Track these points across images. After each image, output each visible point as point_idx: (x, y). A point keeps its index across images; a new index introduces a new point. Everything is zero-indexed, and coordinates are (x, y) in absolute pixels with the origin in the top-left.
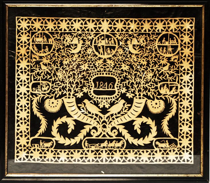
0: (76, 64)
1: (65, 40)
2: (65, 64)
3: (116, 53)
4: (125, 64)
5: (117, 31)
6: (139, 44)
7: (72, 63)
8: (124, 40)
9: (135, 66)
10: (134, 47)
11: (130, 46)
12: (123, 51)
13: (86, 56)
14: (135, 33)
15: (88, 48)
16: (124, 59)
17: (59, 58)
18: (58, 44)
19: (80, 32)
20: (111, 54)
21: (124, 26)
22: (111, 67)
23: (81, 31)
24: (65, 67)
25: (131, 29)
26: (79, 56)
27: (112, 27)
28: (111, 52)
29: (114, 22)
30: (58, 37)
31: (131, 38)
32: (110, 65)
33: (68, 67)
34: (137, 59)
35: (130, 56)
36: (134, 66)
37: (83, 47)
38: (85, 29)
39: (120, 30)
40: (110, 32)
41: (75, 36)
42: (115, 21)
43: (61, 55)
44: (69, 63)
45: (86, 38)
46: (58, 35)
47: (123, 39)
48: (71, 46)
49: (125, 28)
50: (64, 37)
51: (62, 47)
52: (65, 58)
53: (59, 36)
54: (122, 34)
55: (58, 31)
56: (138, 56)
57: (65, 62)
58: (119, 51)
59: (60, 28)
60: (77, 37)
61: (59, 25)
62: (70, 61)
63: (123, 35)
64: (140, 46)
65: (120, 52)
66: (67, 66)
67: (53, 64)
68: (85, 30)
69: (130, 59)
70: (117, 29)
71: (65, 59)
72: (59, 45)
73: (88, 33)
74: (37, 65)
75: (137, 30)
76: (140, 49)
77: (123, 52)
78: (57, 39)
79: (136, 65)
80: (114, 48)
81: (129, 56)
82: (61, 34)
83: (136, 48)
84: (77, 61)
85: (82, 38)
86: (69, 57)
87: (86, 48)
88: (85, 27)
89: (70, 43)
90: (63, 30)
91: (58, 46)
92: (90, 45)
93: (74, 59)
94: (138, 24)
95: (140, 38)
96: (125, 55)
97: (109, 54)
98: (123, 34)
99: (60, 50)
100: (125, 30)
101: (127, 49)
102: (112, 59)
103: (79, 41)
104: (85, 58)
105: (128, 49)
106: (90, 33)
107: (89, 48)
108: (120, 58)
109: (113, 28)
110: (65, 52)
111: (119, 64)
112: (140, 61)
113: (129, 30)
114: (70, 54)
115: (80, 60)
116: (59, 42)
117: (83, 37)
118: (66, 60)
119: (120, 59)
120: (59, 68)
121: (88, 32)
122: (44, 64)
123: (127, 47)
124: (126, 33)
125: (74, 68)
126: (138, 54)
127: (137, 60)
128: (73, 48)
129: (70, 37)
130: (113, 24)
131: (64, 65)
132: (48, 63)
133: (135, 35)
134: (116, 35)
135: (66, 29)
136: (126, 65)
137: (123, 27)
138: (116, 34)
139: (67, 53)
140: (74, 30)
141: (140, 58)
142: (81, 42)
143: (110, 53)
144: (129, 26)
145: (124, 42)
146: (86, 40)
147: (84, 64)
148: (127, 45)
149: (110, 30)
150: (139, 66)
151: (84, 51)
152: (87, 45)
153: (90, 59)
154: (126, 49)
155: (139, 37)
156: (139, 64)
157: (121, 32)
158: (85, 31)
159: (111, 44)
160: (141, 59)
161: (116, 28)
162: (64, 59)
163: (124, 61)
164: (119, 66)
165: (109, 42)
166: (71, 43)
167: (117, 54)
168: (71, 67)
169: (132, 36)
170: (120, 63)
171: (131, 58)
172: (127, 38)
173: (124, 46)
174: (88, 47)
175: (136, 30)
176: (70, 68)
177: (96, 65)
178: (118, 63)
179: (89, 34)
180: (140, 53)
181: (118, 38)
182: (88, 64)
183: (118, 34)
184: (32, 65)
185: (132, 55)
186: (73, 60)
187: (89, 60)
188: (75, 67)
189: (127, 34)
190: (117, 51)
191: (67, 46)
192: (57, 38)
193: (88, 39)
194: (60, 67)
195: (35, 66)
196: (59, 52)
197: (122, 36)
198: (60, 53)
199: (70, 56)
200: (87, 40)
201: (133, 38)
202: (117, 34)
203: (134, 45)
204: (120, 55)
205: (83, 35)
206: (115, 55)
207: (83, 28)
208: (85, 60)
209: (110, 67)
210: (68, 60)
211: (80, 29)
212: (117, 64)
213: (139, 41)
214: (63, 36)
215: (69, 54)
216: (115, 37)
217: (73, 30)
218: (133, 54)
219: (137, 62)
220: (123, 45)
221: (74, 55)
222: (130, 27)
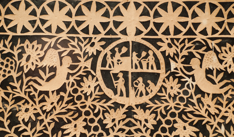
0: (53, 119)
1: (25, 56)
2: (23, 120)
3: (160, 91)
4: (186, 121)
5: (164, 33)
6: (222, 67)
7: (43, 117)
8: (182, 57)
9: (212, 126)
10: (209, 76)
11: (199, 74)
12: (180, 85)
13: (79, 98)
14: (212, 39)
15: (85, 78)
16: (182, 107)
17: (7, 102)
18: (7, 66)
19: (64, 36)
20: (147, 94)
21: (183, 19)
22: (148, 129)
23: (68, 33)
24: (23, 127)
25: (200, 28)
26: (62, 98)
27: (149, 22)
28: (147, 88)
29: (156, 10)
30: (6, 47)
31: (201, 51)
32: (143, 122)
33: (31, 129)
34: (218, 109)
35: (199, 100)
36: (208, 127)
37: (73, 75)
38: (78, 26)
39: (172, 30)
40: (146, 35)
41: (52, 46)
42: (159, 6)
43: (14, 94)
44: (34, 118)
45: (81, 50)
46: (7, 43)
47: (181, 55)
48: (41, 72)
49: (184, 24)
50: (22, 48)
51: (15, 75)
52: (24, 104)
53: (9, 46)
54: (175, 41)
55: (6, 32)
56: (220, 99)
57: (22, 116)
58: (168, 85)
59: (11, 25)
60: (57, 48)
61: (8, 17)
62: (35, 112)
63: (180, 44)
64: (226, 72)
65: (172, 88)
68: (79, 29)
69: (197, 107)
70: (163, 29)
71: (23, 108)
72: (8, 69)
73: (85, 39)
75: (217, 31)
76: (225, 81)
77: (180, 88)
78: (4, 53)
79: (216, 125)
80: (155, 77)
81: (195, 101)
82: (14, 40)
83: (214, 78)
84: (55, 112)
85: (69, 50)
86: (35, 102)
87: (79, 79)
88: (79, 23)
89: (37, 63)
90: (19, 29)
91: (5, 71)
92: (89, 69)
93: (48, 108)
94: (220, 14)
95: (226, 52)
96: (185, 97)
97: (141, 95)
98: (180, 41)
99: (11, 83)
100: (184, 31)
101: (190, 80)
102: (150, 108)
103: (61, 58)
104: (76, 104)
105: (194, 80)
106: (91, 39)
107: (87, 77)
108: (172, 104)
109: (152, 26)
110: (24, 87)
111: (168, 122)
112: (226, 115)
113: (196, 29)
114: (36, 95)
115: (64, 110)
116: (8, 61)
117: (71, 48)
118: (27, 110)
119: (171, 108)
120: (7, 130)
121: (86, 36)
123: (189, 76)
124: (188, 39)
125: (47, 130)
126: (220, 95)
127: (217, 112)
128: (45, 78)
129: (38, 48)
130: (152, 13)
131: (21, 122)
133: (212, 44)
134: (159, 44)
135: (29, 26)
136: (186, 124)
137: (180, 23)
138: (161, 40)
139: (28, 90)
140: (49, 29)
141: (227, 105)
142: (68, 61)
143: (144, 93)
144: (196, 20)
145: (182, 63)
146: (80, 56)
147: (75, 119)
148: (190, 69)
149: (146, 31)
150: (223, 127)
151: (76, 86)
152: (82, 70)
153: (90, 107)
154: (187, 81)
155: (223, 48)
156: (222, 121)
157: (174, 35)
158: (79, 34)
159: (148, 68)
160: (229, 108)
161: (162, 24)
162: (20, 106)
163: (183, 112)
164: (167, 127)
165: (140, 63)
166: (40, 64)
167: (164, 94)
168: (39, 128)
169: (204, 46)
170: (172, 119)
171: (201, 105)
172: (189, 50)
173: (181, 74)
174: (85, 74)
175: (214, 31)
176: (36, 130)
177: (106, 124)
178: (166, 119)
179: (87, 40)
180: (226, 93)
181: (165, 51)
182: (85, 120)
183: (167, 42)
185: (204, 97)
186: (44, 109)
187: (87, 109)
188: (50, 129)
189: (190, 40)
190: (162, 86)
191: (30, 73)
192: (4, 51)
193: (85, 54)
194: (10, 126)
196: (9, 88)
197: (177, 47)
198: (10, 90)
199: (37, 100)
200: (82, 56)
201: (206, 51)
202: (163, 42)
203: (209, 71)
204: (170, 96)
205: (73, 43)
206: (156, 98)
207: (73, 24)
208: (78, 110)
209: (143, 130)
210: (31, 109)
211: (63, 27)
212: (163, 120)
213: (223, 61)
214: (18, 46)
215: (34, 93)
216: (158, 47)
217: (46, 29)
218: (206, 95)
219: (218, 115)
220: (180, 72)
221: (49, 97)
222: (199, 23)
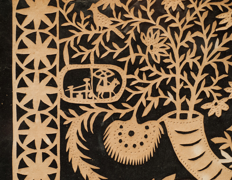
66: (178, 15)
67: (132, 10)
74: (82, 15)
122: (104, 8)
132: (116, 7)
184: (65, 14)
195: (75, 15)
